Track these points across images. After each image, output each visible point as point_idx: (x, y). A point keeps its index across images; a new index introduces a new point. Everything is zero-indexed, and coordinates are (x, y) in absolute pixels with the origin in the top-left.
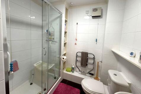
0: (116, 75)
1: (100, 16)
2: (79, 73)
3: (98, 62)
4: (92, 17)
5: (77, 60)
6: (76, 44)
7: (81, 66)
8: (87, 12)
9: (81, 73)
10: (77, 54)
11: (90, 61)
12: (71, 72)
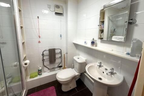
0: (79, 58)
1: (62, 14)
2: (48, 72)
3: (64, 55)
4: (56, 13)
5: (43, 60)
6: (39, 42)
7: (50, 64)
8: (49, 7)
9: (50, 70)
10: (43, 53)
11: (58, 56)
12: (39, 76)
